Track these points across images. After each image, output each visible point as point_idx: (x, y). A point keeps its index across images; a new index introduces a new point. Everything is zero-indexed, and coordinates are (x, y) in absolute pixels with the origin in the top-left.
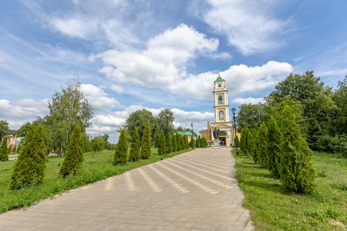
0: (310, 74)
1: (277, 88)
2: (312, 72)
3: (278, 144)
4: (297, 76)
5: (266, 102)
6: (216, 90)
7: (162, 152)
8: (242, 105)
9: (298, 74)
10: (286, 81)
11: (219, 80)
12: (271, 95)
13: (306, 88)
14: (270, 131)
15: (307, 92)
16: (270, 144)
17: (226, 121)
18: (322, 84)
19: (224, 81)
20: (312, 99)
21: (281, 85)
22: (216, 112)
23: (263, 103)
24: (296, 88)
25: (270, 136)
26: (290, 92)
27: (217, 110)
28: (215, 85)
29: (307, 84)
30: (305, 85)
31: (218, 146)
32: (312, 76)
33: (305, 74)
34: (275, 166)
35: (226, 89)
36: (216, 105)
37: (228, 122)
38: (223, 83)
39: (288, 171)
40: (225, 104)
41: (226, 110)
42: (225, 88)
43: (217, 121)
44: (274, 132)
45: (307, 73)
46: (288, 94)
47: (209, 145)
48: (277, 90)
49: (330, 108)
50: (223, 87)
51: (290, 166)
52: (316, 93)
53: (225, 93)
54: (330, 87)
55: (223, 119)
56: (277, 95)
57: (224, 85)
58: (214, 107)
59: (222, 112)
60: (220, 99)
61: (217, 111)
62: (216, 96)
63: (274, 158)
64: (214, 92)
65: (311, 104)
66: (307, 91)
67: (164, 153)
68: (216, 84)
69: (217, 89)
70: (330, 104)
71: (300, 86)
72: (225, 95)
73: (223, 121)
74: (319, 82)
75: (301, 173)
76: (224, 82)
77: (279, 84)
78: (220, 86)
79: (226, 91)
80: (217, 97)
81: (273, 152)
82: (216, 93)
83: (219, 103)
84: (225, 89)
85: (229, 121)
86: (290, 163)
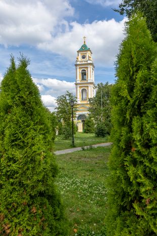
6: (78, 63)
11: (83, 49)
22: (78, 91)
27: (78, 89)
35: (91, 62)
36: (78, 82)
38: (88, 54)
40: (89, 81)
41: (89, 88)
42: (89, 60)
43: (79, 102)
50: (87, 59)
53: (89, 66)
55: (86, 99)
57: (89, 57)
58: (76, 84)
59: (84, 91)
60: (84, 74)
64: (76, 65)
68: (80, 55)
69: (81, 62)
72: (89, 69)
73: (85, 102)
76: (89, 52)
78: (84, 57)
79: (90, 64)
80: (79, 71)
82: (78, 67)
83: (82, 79)
84: (89, 62)
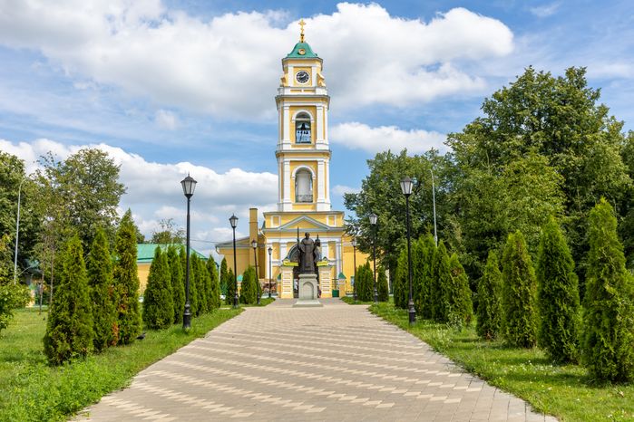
0: (576, 76)
1: (488, 108)
2: (583, 71)
3: (565, 283)
4: (546, 78)
5: (451, 151)
6: (288, 92)
7: (160, 321)
8: (379, 157)
9: (549, 74)
10: (514, 89)
11: (301, 54)
12: (470, 130)
13: (564, 118)
14: (546, 252)
15: (566, 132)
16: (548, 283)
17: (320, 208)
18: (603, 111)
19: (320, 60)
20: (577, 154)
21: (501, 100)
22: (286, 175)
23: (442, 154)
24: (539, 116)
25: (548, 264)
26: (523, 127)
27: (287, 167)
28: (285, 70)
29: (569, 106)
30: (562, 110)
31: (313, 298)
32: (581, 84)
33: (564, 76)
34: (556, 336)
35: (324, 92)
36: (286, 148)
37: (324, 214)
38: (315, 70)
39: (602, 339)
40: (319, 147)
41: (321, 167)
42: (319, 86)
43: (288, 208)
44: (557, 254)
45: (570, 72)
46: (518, 131)
47: (265, 297)
48: (487, 116)
49: (616, 184)
50: (314, 84)
51: (605, 329)
52: (589, 137)
53: (319, 104)
54: (619, 121)
55: (309, 200)
56: (486, 131)
57: (319, 78)
58: (280, 155)
59: (304, 174)
60: (303, 125)
61: (290, 172)
62: (287, 113)
63: (555, 318)
64: (280, 99)
65: (574, 170)
66: (567, 127)
67: (167, 322)
68: (291, 69)
69: (294, 89)
70: (618, 173)
71: (549, 110)
72: (319, 113)
73: (307, 208)
74: (597, 104)
75: (625, 340)
76: (318, 64)
77: (495, 96)
78: (303, 78)
79: (322, 98)
80: (290, 117)
81: (553, 302)
82: (287, 104)
83: (299, 142)
84: (320, 92)
85: (327, 208)
86: (606, 322)
